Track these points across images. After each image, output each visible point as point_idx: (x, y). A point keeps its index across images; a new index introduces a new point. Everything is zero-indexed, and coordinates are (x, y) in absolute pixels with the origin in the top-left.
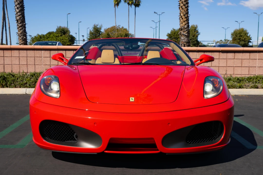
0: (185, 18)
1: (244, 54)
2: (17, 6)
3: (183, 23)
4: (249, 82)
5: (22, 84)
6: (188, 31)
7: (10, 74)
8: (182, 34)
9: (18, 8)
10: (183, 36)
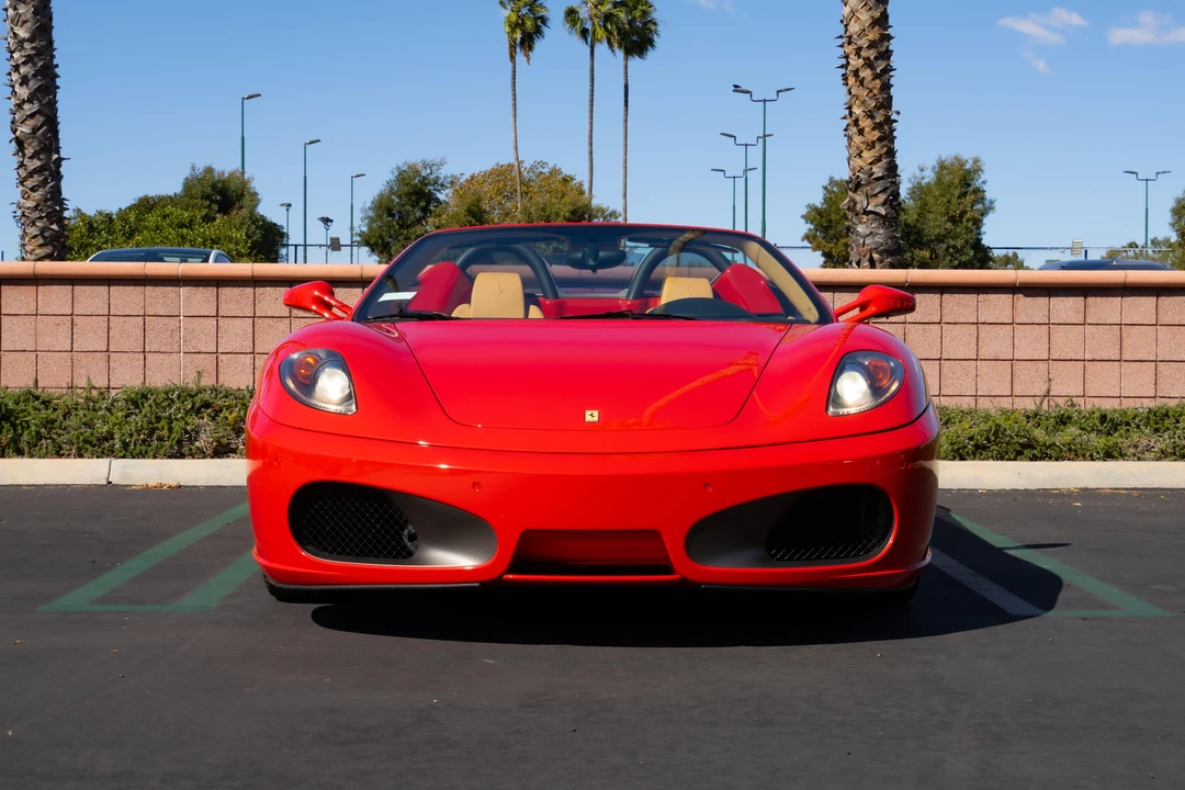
0: (873, 129)
1: (1130, 299)
2: (22, 70)
3: (865, 154)
4: (1157, 430)
5: (90, 439)
6: (889, 191)
7: (31, 396)
8: (858, 207)
9: (24, 81)
10: (865, 218)
